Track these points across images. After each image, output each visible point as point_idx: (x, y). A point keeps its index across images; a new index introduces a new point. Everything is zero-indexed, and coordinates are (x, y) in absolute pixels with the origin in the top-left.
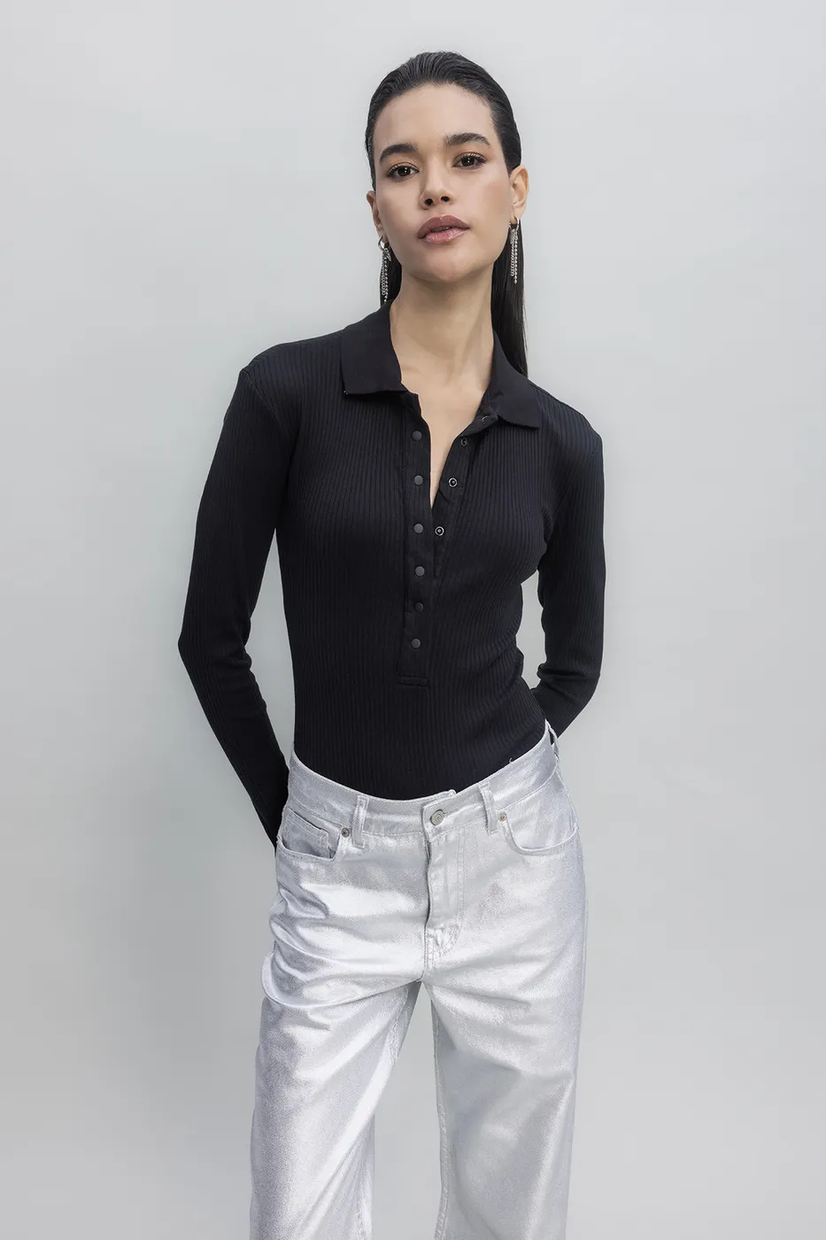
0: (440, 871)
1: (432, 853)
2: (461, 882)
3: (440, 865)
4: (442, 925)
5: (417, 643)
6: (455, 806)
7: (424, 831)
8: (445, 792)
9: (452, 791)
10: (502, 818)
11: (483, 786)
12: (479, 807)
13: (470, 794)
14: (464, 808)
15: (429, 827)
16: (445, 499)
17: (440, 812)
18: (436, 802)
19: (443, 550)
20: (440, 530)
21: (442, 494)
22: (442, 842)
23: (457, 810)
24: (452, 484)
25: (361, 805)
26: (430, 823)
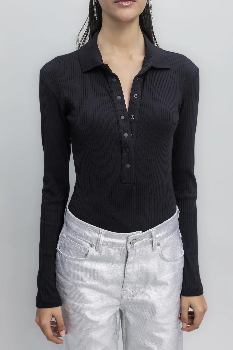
0: (131, 265)
1: (129, 257)
2: (139, 270)
3: (131, 262)
4: (130, 287)
5: (128, 165)
6: (141, 238)
7: (127, 247)
8: (138, 232)
9: (141, 231)
10: (159, 245)
11: (153, 230)
12: (151, 239)
13: (148, 233)
14: (144, 239)
15: (129, 246)
16: (133, 103)
17: (135, 240)
18: (133, 236)
19: (135, 125)
20: (132, 117)
21: (132, 101)
22: (133, 253)
23: (141, 240)
24: (136, 97)
25: (101, 233)
26: (130, 244)
